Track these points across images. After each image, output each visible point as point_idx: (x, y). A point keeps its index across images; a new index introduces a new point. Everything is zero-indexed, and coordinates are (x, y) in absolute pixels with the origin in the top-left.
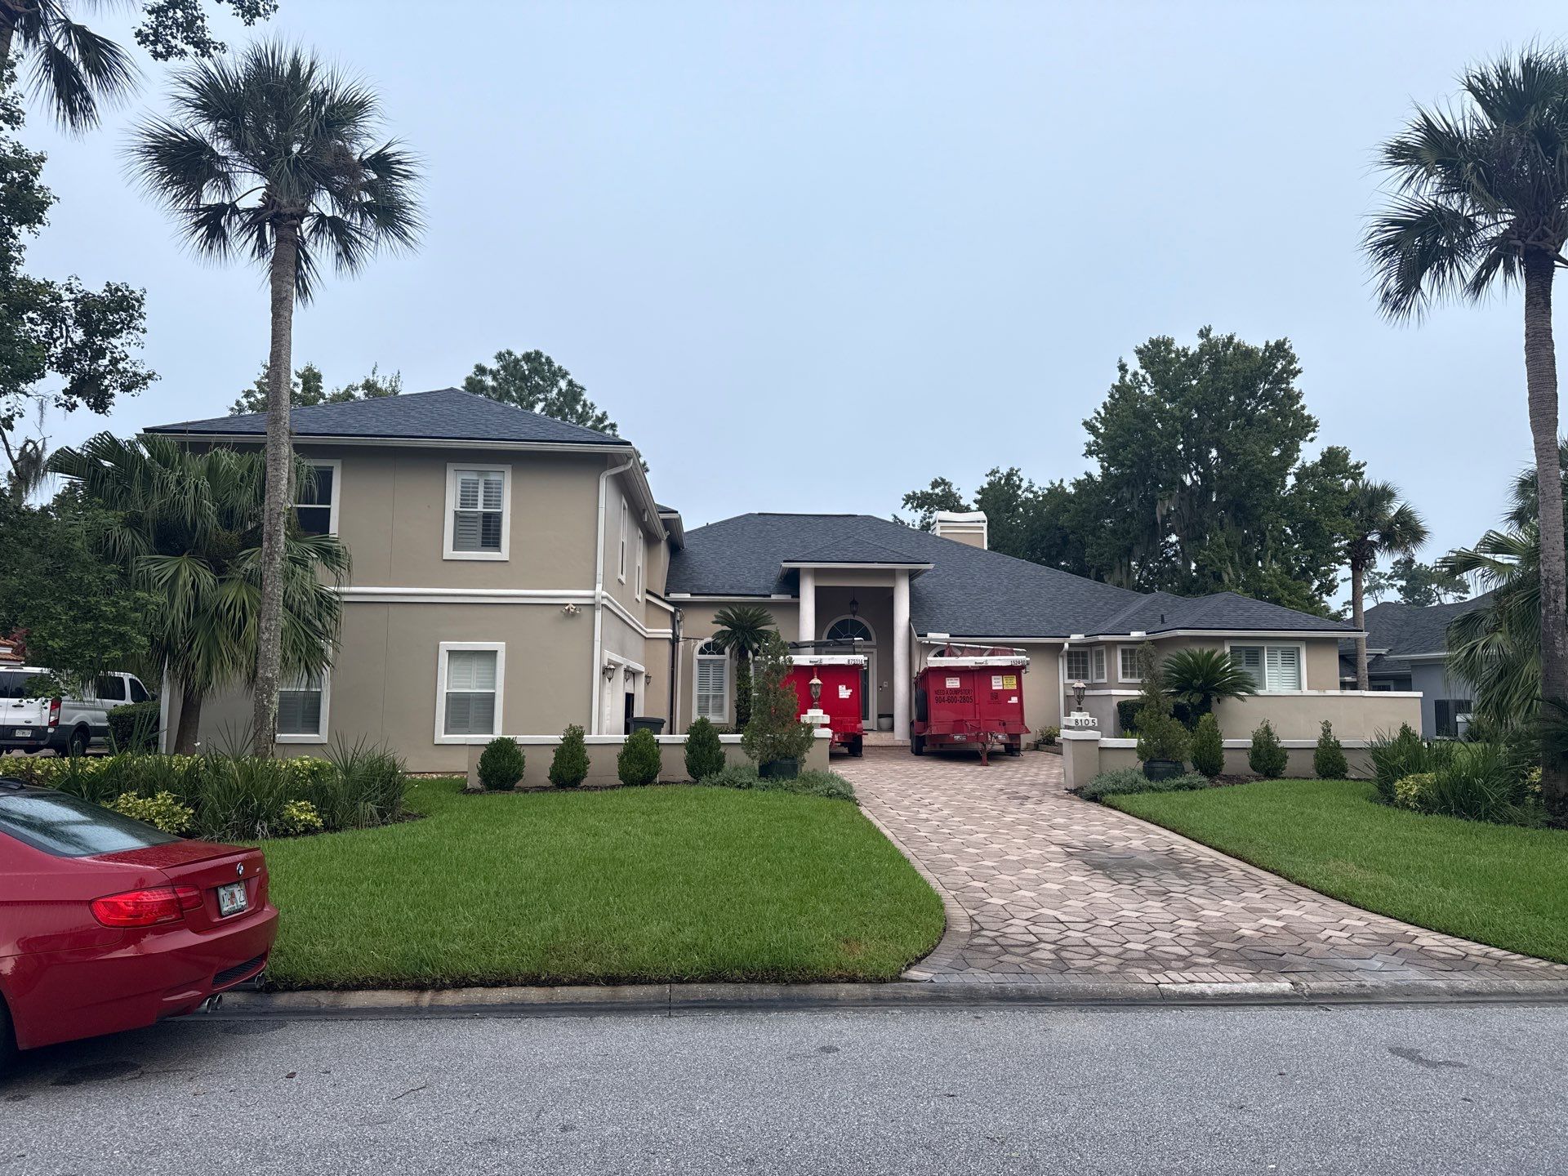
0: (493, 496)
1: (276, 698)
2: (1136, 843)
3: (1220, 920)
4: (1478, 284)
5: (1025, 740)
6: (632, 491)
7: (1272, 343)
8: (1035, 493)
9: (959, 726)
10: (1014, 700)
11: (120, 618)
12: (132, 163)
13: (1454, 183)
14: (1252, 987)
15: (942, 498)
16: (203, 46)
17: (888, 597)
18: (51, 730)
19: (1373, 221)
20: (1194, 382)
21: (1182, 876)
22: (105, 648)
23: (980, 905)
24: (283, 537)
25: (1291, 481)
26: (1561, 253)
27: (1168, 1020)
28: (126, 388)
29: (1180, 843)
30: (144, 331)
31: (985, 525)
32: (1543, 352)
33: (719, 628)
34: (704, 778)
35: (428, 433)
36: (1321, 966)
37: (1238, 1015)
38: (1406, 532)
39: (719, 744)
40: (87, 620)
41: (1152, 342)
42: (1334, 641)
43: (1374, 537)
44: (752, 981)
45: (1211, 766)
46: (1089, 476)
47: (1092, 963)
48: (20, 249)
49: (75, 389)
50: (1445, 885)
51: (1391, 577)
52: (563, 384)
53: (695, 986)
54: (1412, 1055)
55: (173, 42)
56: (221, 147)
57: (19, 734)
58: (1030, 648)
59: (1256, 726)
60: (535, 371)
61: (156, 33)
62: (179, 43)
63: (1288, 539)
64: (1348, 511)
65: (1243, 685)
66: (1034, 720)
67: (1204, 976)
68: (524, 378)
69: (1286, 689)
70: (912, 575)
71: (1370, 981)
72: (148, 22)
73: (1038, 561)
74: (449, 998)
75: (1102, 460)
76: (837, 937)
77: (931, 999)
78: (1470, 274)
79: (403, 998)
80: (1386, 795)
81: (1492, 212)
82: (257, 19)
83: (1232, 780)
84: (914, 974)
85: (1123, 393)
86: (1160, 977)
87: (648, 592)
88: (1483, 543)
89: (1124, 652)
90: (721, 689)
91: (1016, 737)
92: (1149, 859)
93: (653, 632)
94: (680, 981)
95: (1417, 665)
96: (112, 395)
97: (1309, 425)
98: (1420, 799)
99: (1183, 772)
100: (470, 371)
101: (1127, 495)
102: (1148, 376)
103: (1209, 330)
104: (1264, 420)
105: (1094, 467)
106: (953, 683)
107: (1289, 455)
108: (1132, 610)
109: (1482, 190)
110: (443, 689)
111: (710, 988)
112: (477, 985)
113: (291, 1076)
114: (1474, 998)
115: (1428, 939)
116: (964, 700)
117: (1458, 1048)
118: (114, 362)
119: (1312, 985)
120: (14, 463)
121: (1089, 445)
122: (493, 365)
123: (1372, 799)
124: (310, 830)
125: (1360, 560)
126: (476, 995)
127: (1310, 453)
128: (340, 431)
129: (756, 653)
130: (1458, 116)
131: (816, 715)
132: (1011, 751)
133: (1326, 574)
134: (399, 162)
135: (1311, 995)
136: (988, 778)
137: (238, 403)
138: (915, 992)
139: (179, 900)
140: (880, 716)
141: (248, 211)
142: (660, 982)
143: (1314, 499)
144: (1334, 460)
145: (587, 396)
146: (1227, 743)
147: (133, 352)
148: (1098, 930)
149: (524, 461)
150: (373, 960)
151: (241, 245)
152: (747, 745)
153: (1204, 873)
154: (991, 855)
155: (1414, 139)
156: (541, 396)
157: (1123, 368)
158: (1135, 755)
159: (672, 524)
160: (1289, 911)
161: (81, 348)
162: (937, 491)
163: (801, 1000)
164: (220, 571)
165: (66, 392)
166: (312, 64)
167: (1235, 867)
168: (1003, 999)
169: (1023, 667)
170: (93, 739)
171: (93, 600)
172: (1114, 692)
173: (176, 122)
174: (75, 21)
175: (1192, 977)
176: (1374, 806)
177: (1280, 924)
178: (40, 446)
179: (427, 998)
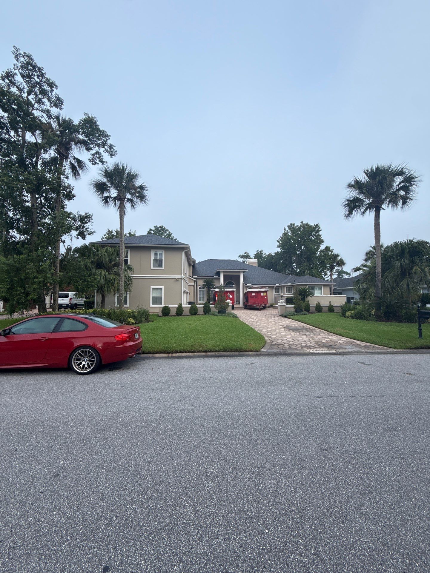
0: (161, 256)
1: (123, 298)
2: (296, 325)
3: (318, 339)
4: (364, 213)
5: (267, 305)
6: (188, 255)
7: (316, 224)
8: (266, 255)
9: (255, 303)
10: (266, 298)
11: (92, 282)
12: (90, 187)
13: (361, 192)
14: (328, 351)
15: (247, 256)
16: (102, 162)
17: (238, 277)
18: (70, 305)
19: (344, 200)
20: (299, 232)
21: (308, 331)
22: (89, 288)
23: (271, 337)
24: (124, 265)
25: (319, 253)
26: (382, 207)
27: (314, 357)
28: (89, 234)
29: (305, 325)
30: (93, 222)
31: (257, 262)
32: (378, 227)
33: (204, 283)
34: (207, 314)
35: (148, 243)
36: (340, 348)
37: (327, 356)
38: (341, 263)
39: (210, 307)
40: (85, 282)
41: (290, 224)
42: (329, 285)
43: (335, 264)
44: (232, 351)
45: (308, 309)
46: (278, 252)
47: (296, 348)
48: (66, 205)
49: (79, 235)
50: (359, 332)
51: (335, 272)
52: (168, 232)
53: (221, 353)
54: (363, 363)
55: (96, 161)
56: (109, 184)
57: (63, 305)
58: (269, 287)
59: (317, 302)
60: (162, 230)
61: (93, 159)
62: (97, 161)
63: (318, 264)
64: (330, 259)
65: (312, 294)
66: (269, 302)
67: (318, 349)
68: (160, 231)
69: (319, 295)
70: (244, 272)
71: (350, 350)
72: (91, 157)
73: (267, 269)
74: (174, 355)
75: (281, 248)
76: (247, 343)
77: (267, 354)
78: (362, 210)
79: (166, 355)
80: (344, 315)
81: (369, 198)
82: (113, 156)
83: (312, 313)
84: (263, 350)
85: (285, 234)
86: (310, 350)
87: (189, 276)
88: (361, 265)
89: (287, 288)
90: (204, 296)
91: (265, 305)
92: (300, 328)
93: (190, 284)
94: (218, 352)
95: (343, 290)
96: (86, 236)
97: (322, 241)
98: (351, 316)
99: (303, 311)
100: (148, 230)
101: (286, 256)
102: (290, 231)
103: (303, 222)
104: (314, 240)
105: (279, 250)
106: (253, 294)
107: (319, 247)
108: (288, 279)
109: (367, 193)
110: (152, 296)
111: (225, 353)
112: (179, 352)
113: (153, 369)
114: (370, 353)
115: (359, 342)
116: (256, 298)
117: (371, 362)
118: (86, 229)
119: (339, 351)
120: (66, 250)
121: (278, 245)
122: (153, 229)
123: (341, 316)
124: (133, 324)
125: (332, 268)
126: (180, 354)
127: (322, 247)
128: (130, 243)
129: (211, 288)
130: (362, 179)
131: (229, 301)
132: (264, 308)
133: (326, 272)
134: (145, 187)
135: (339, 353)
136: (262, 313)
137: (103, 237)
138: (264, 353)
139: (130, 336)
140: (236, 301)
141: (113, 197)
142: (214, 352)
143: (323, 256)
144: (327, 248)
145: (173, 235)
146: (311, 305)
147: (90, 227)
148: (295, 341)
149: (166, 249)
150: (158, 347)
151: (112, 204)
152: (216, 307)
153: (312, 331)
154: (269, 328)
155: (353, 183)
156: (163, 235)
157: (285, 229)
158: (293, 308)
159: (194, 262)
160: (330, 337)
161: (80, 226)
162: (246, 254)
163: (242, 355)
164: (109, 272)
165: (77, 235)
166: (126, 166)
167: (318, 330)
168: (281, 354)
169: (268, 291)
170: (78, 306)
171: (86, 278)
172: (285, 296)
173: (99, 178)
174: (76, 157)
175: (316, 350)
176: (342, 318)
177: (330, 340)
178: (71, 246)
179: (170, 355)
